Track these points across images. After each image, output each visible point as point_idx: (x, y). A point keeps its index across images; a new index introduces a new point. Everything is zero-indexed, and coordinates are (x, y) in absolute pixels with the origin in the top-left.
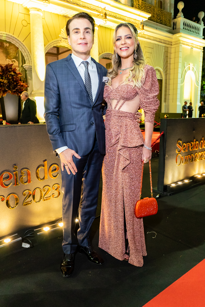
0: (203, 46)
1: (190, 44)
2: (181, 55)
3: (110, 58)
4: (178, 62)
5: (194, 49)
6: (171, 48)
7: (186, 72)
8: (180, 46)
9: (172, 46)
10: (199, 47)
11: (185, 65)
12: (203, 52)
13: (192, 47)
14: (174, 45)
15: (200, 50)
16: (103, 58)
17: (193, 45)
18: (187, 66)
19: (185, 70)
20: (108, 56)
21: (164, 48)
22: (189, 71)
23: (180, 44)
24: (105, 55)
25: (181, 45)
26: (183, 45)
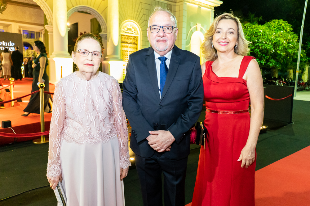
0: (215, 6)
1: (197, 3)
2: (185, 13)
3: (89, 12)
4: (182, 22)
5: (202, 8)
6: (176, 6)
7: (192, 32)
8: (184, 4)
9: (177, 4)
10: (209, 7)
11: (192, 24)
12: (214, 12)
13: (200, 6)
14: (178, 2)
15: (211, 10)
16: (79, 12)
17: (201, 4)
18: (193, 26)
19: (190, 30)
20: (85, 10)
21: (166, 5)
22: (196, 31)
23: (184, 2)
24: (81, 9)
25: (186, 4)
26: (188, 4)
